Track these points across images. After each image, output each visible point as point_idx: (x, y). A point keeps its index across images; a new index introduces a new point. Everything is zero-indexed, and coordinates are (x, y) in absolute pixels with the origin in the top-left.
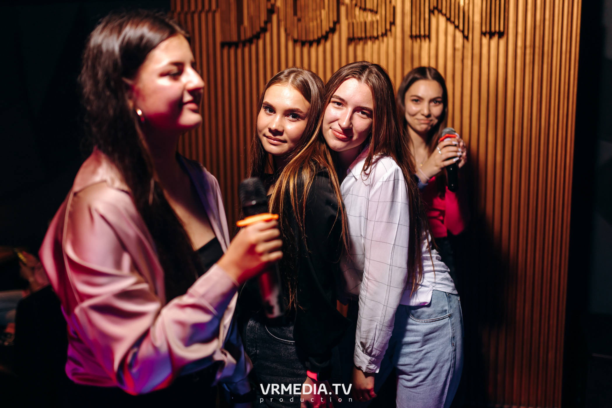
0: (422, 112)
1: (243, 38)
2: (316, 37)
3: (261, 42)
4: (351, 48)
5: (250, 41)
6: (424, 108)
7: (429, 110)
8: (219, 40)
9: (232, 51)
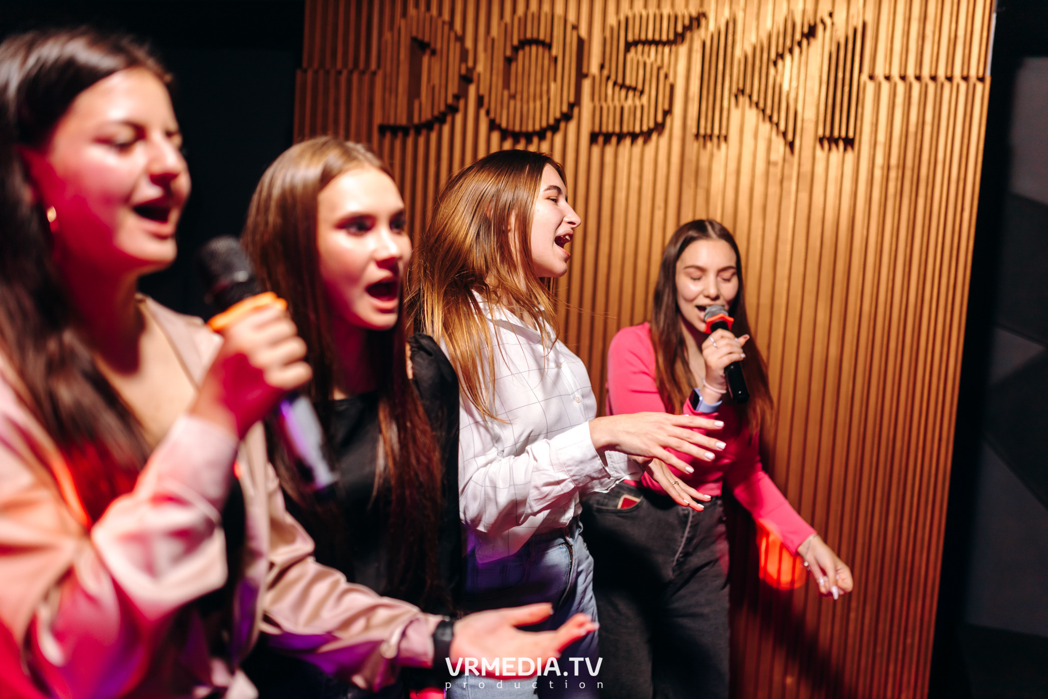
0: (706, 293)
1: (416, 120)
2: (537, 127)
3: (446, 129)
4: (596, 150)
5: (428, 126)
6: (710, 285)
7: (718, 289)
8: (378, 120)
9: (398, 144)
